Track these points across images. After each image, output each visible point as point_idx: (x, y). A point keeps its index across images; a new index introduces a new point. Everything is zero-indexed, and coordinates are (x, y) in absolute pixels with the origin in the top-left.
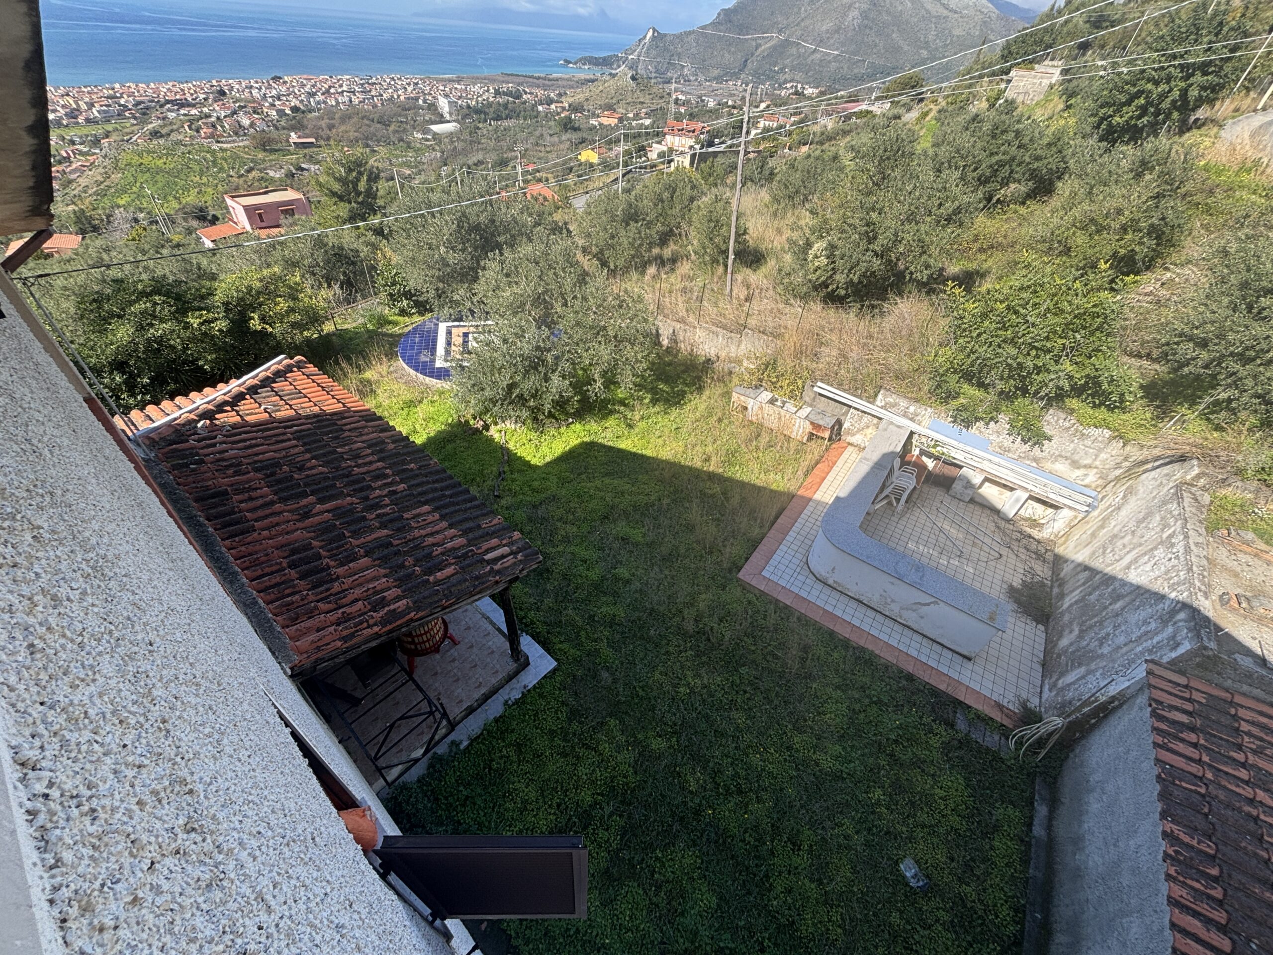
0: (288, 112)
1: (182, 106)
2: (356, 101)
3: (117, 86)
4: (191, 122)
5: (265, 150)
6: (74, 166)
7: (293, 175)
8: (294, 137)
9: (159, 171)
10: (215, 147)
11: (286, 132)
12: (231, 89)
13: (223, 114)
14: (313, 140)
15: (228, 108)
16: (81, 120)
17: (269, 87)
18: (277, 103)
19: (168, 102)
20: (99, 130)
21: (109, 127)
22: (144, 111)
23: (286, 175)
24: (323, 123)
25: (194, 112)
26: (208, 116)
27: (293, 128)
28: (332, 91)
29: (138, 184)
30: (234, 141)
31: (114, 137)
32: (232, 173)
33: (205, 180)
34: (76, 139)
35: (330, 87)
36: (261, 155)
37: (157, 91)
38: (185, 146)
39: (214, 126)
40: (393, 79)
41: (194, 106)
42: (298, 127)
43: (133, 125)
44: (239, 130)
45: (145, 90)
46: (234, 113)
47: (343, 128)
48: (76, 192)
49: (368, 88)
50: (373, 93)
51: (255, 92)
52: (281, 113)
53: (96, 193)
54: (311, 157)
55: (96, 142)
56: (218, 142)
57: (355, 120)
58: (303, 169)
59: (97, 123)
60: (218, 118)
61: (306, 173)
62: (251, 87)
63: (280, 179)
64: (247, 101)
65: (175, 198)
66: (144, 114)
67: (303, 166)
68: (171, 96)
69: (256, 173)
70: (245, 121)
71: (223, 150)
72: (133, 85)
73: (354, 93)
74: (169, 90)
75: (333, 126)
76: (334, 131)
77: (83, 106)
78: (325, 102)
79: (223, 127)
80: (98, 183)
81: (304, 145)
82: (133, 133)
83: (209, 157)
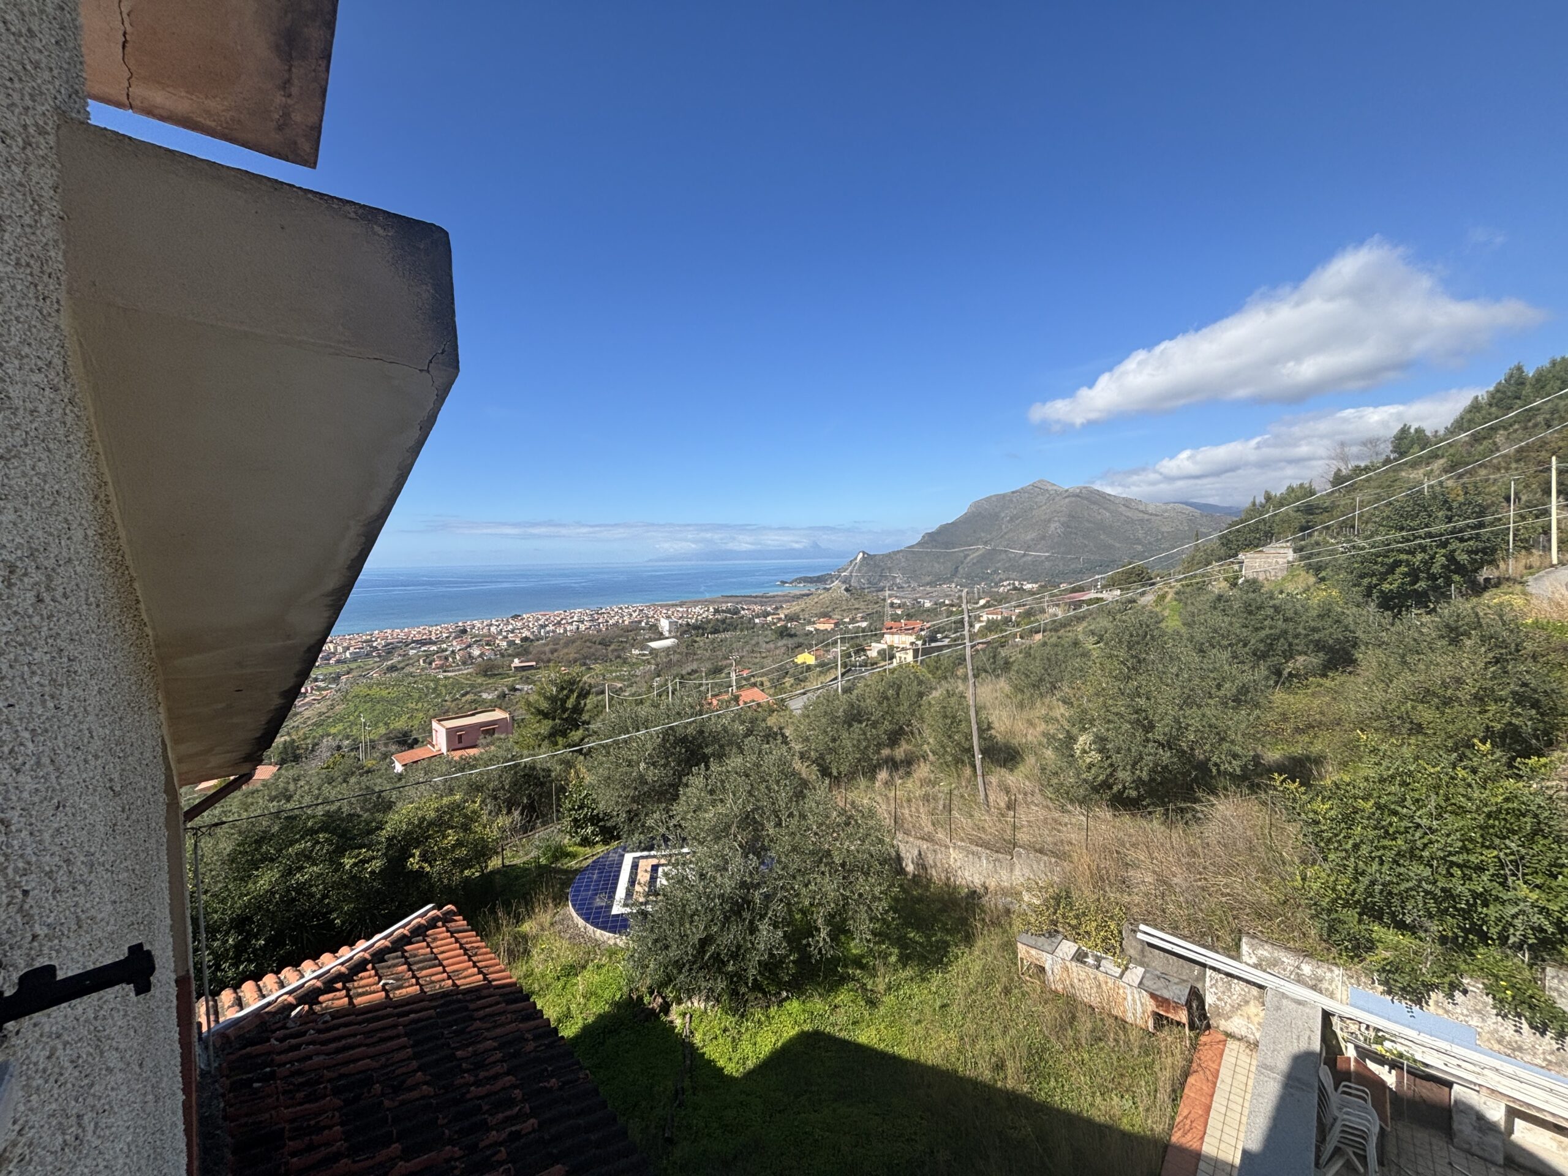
0: (518, 641)
1: (425, 644)
2: (583, 628)
4: (427, 656)
5: (486, 675)
6: (307, 700)
7: (504, 696)
8: (516, 662)
9: (382, 699)
10: (440, 675)
11: (510, 658)
12: (474, 627)
13: (458, 648)
14: (534, 663)
15: (465, 643)
17: (508, 623)
18: (510, 635)
19: (413, 642)
20: (344, 669)
21: (353, 665)
22: (390, 649)
23: (498, 697)
24: (547, 649)
25: (434, 648)
26: (446, 650)
27: (517, 655)
28: (563, 622)
29: (356, 714)
30: (459, 670)
31: (354, 673)
32: (447, 698)
33: (419, 706)
34: (320, 677)
35: (562, 619)
36: (480, 680)
37: (408, 635)
39: (446, 658)
40: (621, 608)
41: (434, 643)
42: (523, 653)
43: (376, 662)
44: (468, 660)
46: (470, 646)
47: (566, 651)
48: (296, 724)
49: (596, 617)
50: (601, 621)
51: (493, 629)
52: (511, 643)
53: (314, 724)
54: (528, 678)
55: (337, 679)
56: (445, 671)
57: (578, 643)
58: (516, 690)
59: (345, 662)
60: (453, 652)
61: (518, 693)
63: (492, 701)
64: (483, 636)
65: (385, 724)
66: (389, 653)
67: (518, 686)
68: (418, 637)
69: (469, 697)
70: (476, 652)
71: (446, 678)
72: (389, 631)
73: (582, 622)
74: (419, 633)
75: (556, 650)
76: (556, 654)
77: (340, 650)
78: (554, 631)
79: (454, 658)
80: (320, 714)
81: (523, 668)
82: (372, 669)
83: (432, 685)
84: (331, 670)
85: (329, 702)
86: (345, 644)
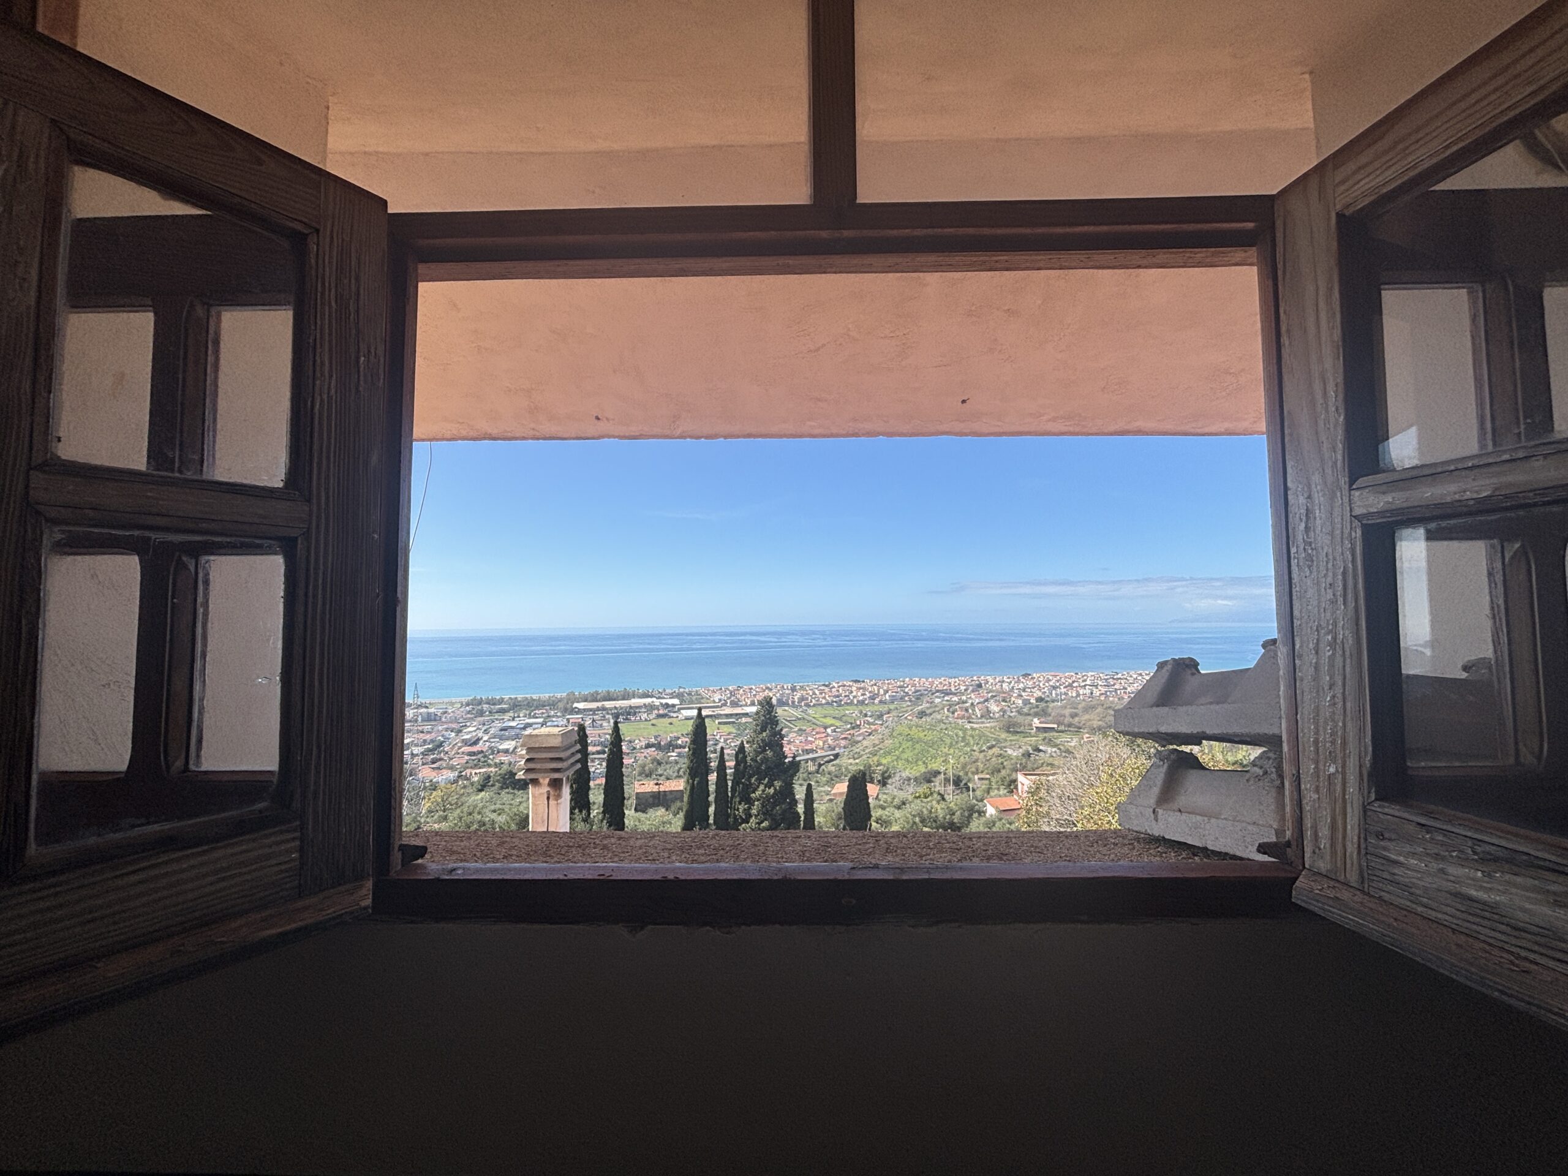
0: (1033, 701)
1: (948, 694)
2: (1096, 693)
3: (907, 679)
4: (950, 706)
5: (1009, 732)
6: (861, 731)
7: (1029, 755)
8: (1036, 722)
9: (919, 741)
10: (968, 726)
11: (1030, 718)
12: (987, 682)
13: (977, 701)
14: (1055, 726)
15: (983, 697)
16: (876, 701)
17: (1019, 681)
18: (1023, 694)
19: (938, 691)
20: (885, 708)
21: (892, 707)
22: (919, 697)
23: (1023, 755)
24: (1067, 712)
25: (955, 699)
26: (964, 702)
27: (1036, 715)
28: (1075, 684)
29: (901, 749)
30: (983, 723)
31: (894, 713)
32: (975, 748)
33: (952, 751)
34: (869, 714)
35: (1073, 682)
36: (1004, 735)
37: (932, 684)
38: (945, 724)
39: (967, 710)
40: (1141, 675)
41: (955, 694)
42: (1043, 713)
43: (908, 706)
44: (987, 714)
45: (922, 682)
46: (987, 700)
47: (1087, 717)
48: (858, 750)
49: (1112, 682)
50: (1117, 687)
51: (1005, 685)
52: (1026, 702)
53: (871, 753)
54: (1050, 740)
55: (880, 717)
56: (970, 722)
57: (1099, 709)
58: (1040, 751)
59: (885, 703)
60: (972, 704)
61: (1041, 754)
62: (1003, 681)
63: (1017, 757)
64: (997, 691)
65: (924, 763)
66: (918, 699)
67: (1041, 747)
68: (940, 687)
69: (996, 750)
70: (994, 707)
71: (972, 729)
72: (917, 679)
73: (1096, 687)
74: (941, 683)
75: (1076, 715)
76: (1077, 719)
77: (882, 692)
78: (1066, 694)
79: (974, 710)
80: (874, 745)
81: (1046, 730)
82: (906, 711)
83: (961, 733)
84: (876, 708)
85: (880, 736)
86: (885, 688)
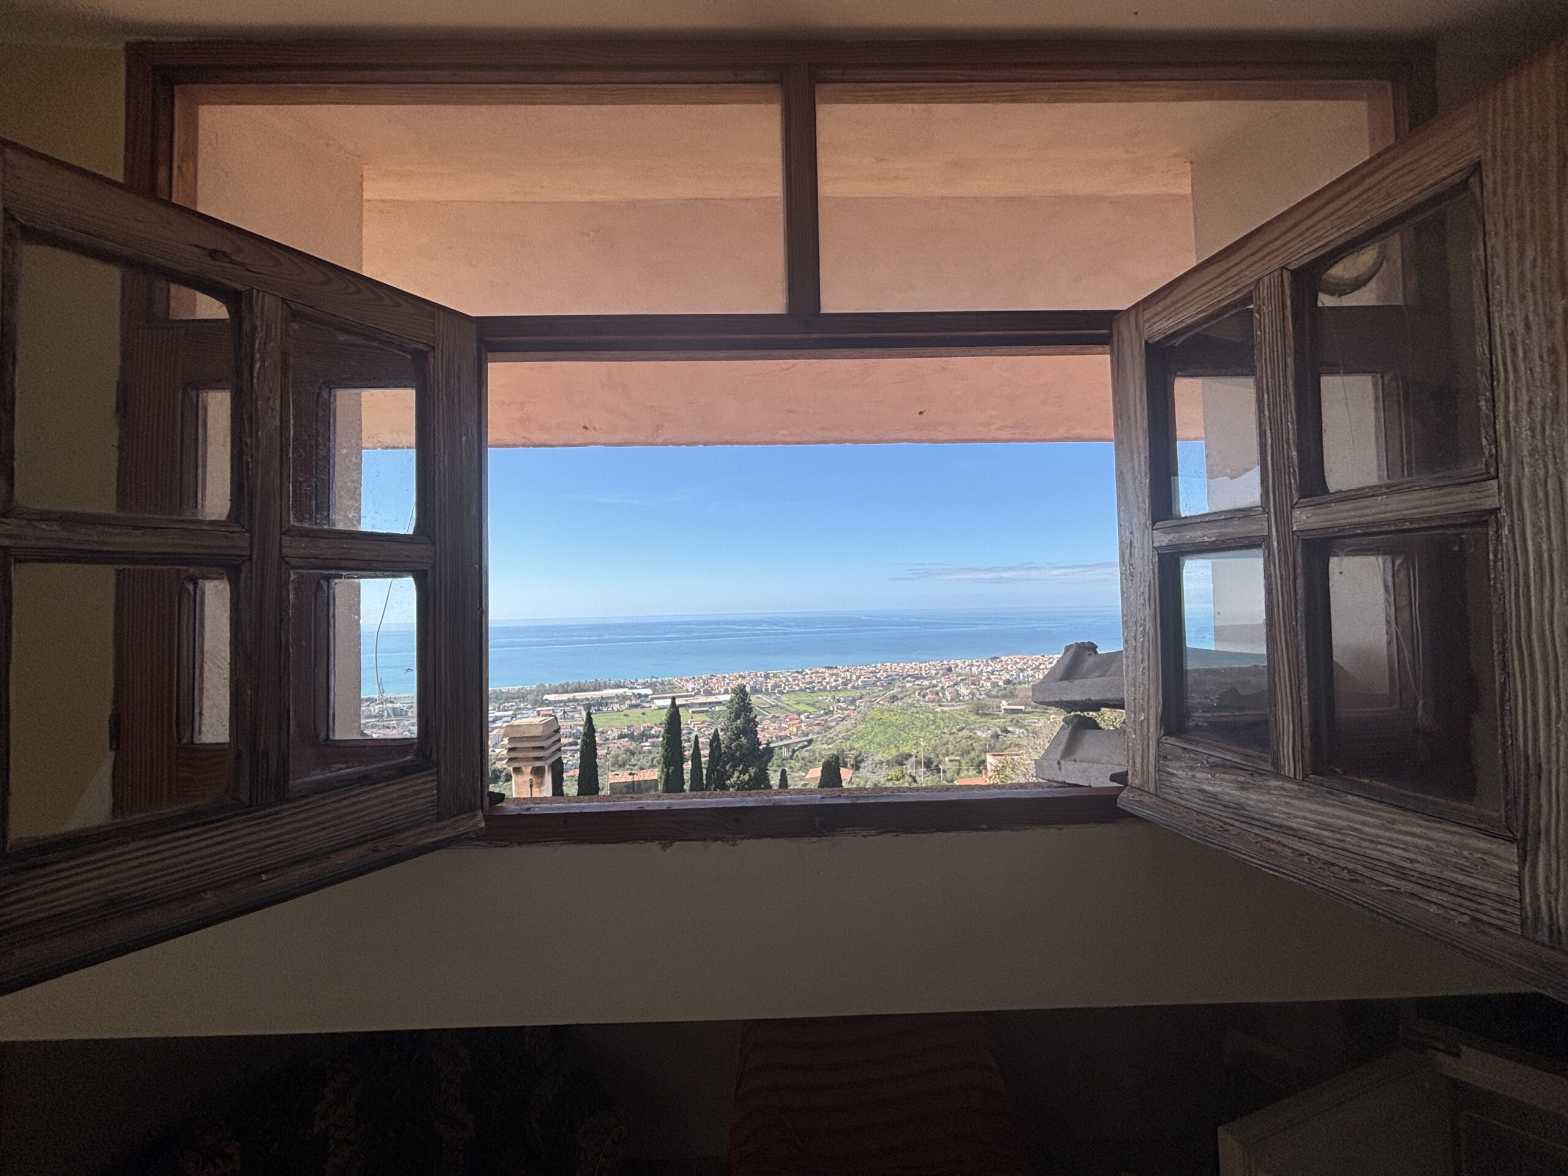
0: (1001, 683)
1: (918, 678)
3: (879, 665)
4: (921, 690)
5: (977, 714)
6: (834, 717)
7: (997, 736)
8: (1004, 704)
9: (892, 724)
10: (938, 709)
11: (998, 700)
12: (957, 666)
13: (947, 684)
14: (1023, 707)
15: (952, 681)
16: (849, 687)
17: (987, 665)
18: (992, 677)
19: (909, 676)
20: (858, 693)
21: (864, 692)
22: (890, 682)
23: (992, 736)
25: (926, 683)
26: (934, 686)
27: (1004, 697)
28: (1042, 667)
29: (873, 733)
30: (952, 706)
31: (866, 698)
32: (945, 731)
33: (923, 734)
34: (842, 699)
35: (1040, 664)
36: (973, 718)
37: (903, 668)
38: (916, 707)
39: (937, 694)
41: (926, 678)
42: (1011, 696)
43: (880, 691)
44: (957, 697)
45: (894, 668)
46: (956, 684)
48: (831, 736)
51: (974, 669)
52: (995, 685)
53: (843, 738)
54: (1018, 721)
55: (853, 702)
56: (940, 706)
58: (1007, 732)
59: (858, 689)
60: (942, 688)
61: (1009, 735)
62: (972, 665)
63: (985, 739)
64: (966, 675)
65: (896, 746)
66: (889, 684)
67: (1009, 729)
68: (911, 672)
69: (965, 733)
70: (963, 690)
71: (943, 712)
72: (889, 665)
74: (912, 668)
77: (854, 677)
78: (1033, 676)
79: (944, 694)
80: (848, 730)
81: (1013, 711)
82: (878, 696)
83: (931, 717)
84: (848, 694)
85: (853, 721)
86: (858, 674)
